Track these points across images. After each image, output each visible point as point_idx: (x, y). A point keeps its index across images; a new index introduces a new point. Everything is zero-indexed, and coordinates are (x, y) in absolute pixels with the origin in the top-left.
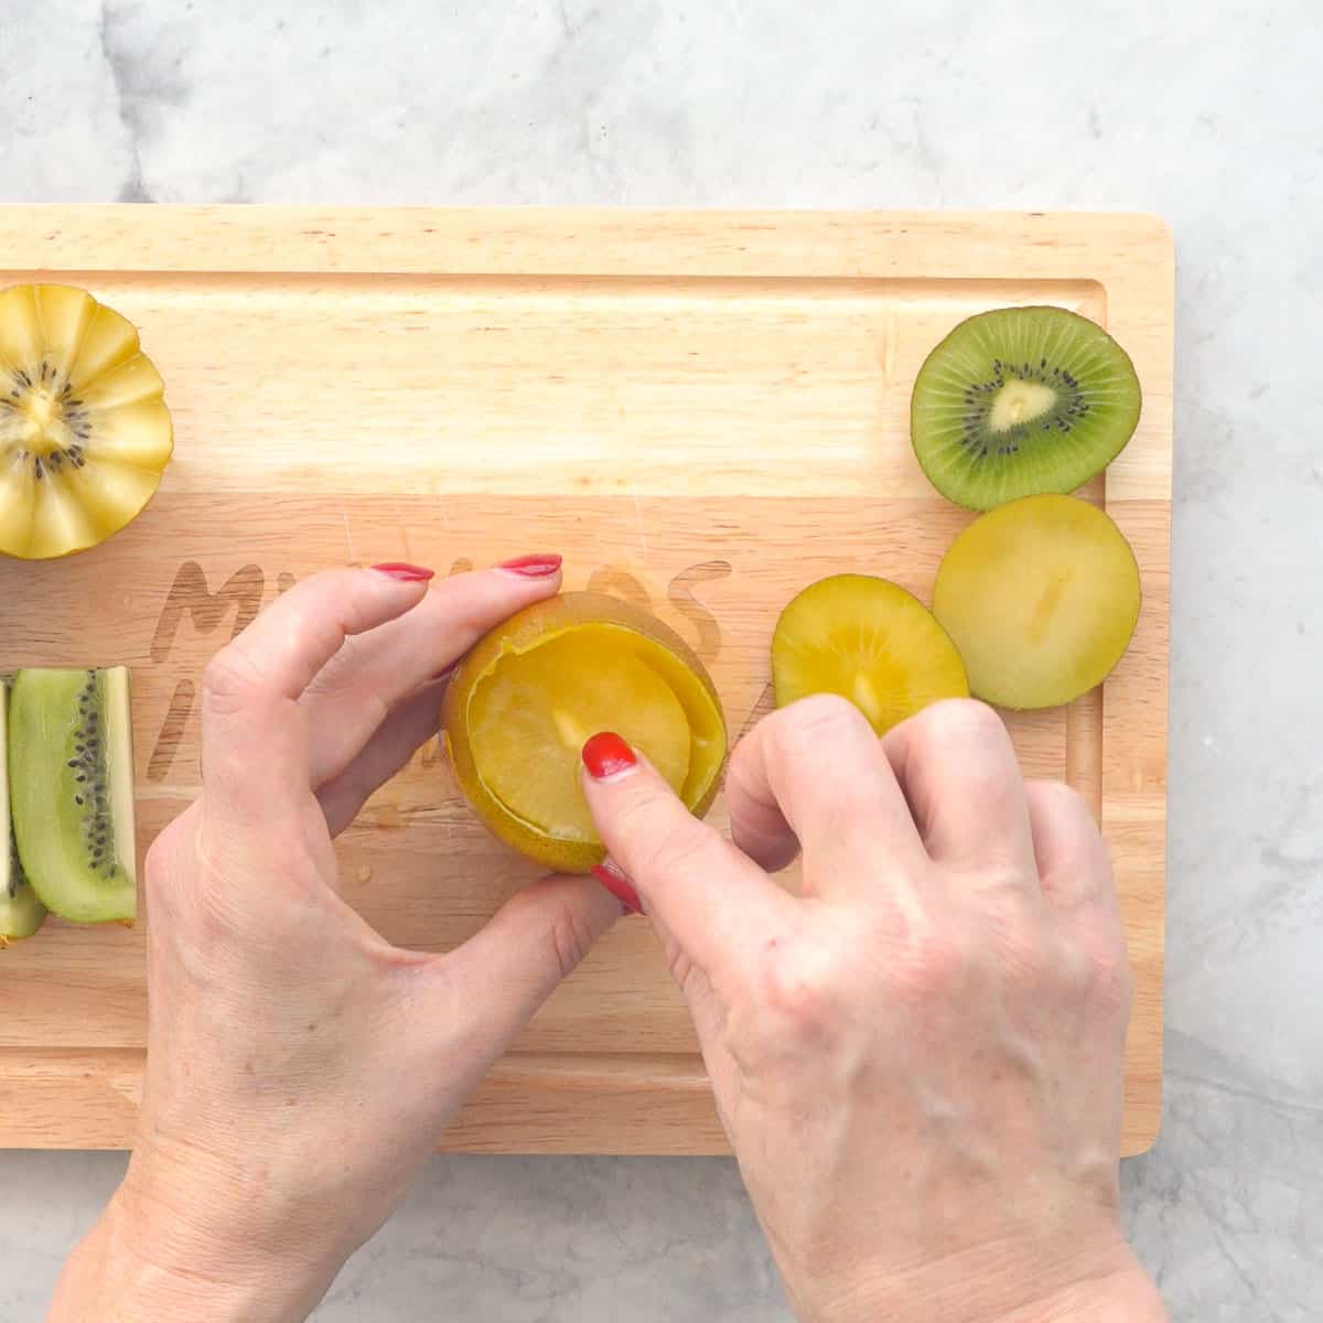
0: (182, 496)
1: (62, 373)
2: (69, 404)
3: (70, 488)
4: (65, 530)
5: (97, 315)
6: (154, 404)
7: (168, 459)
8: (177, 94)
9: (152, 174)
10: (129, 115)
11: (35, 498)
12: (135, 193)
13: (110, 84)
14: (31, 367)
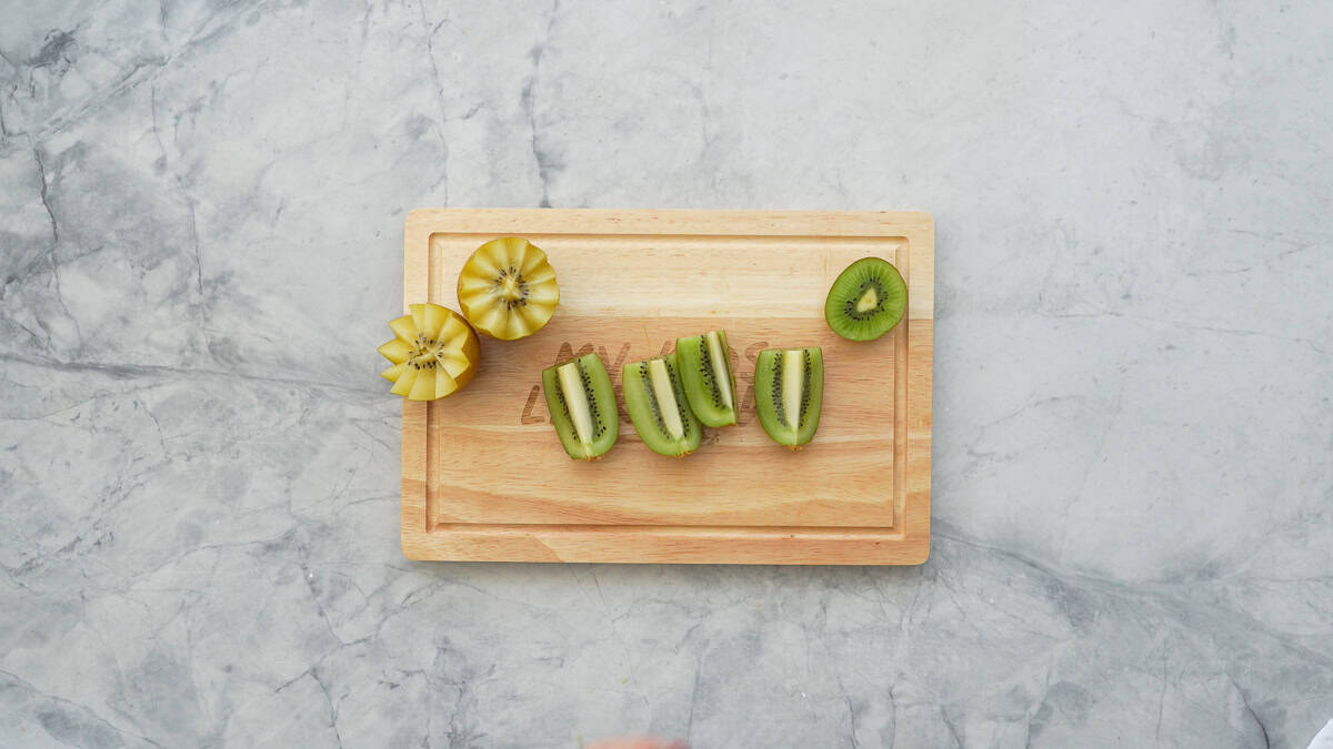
0: (563, 318)
1: (518, 270)
2: (521, 282)
3: (521, 314)
4: (519, 329)
5: (531, 248)
6: (553, 282)
7: (558, 304)
8: (562, 168)
9: (552, 197)
10: (543, 175)
11: (508, 318)
12: (545, 204)
13: (536, 164)
14: (507, 269)
